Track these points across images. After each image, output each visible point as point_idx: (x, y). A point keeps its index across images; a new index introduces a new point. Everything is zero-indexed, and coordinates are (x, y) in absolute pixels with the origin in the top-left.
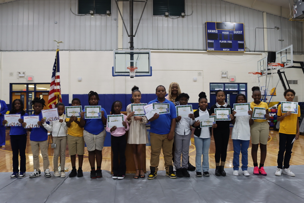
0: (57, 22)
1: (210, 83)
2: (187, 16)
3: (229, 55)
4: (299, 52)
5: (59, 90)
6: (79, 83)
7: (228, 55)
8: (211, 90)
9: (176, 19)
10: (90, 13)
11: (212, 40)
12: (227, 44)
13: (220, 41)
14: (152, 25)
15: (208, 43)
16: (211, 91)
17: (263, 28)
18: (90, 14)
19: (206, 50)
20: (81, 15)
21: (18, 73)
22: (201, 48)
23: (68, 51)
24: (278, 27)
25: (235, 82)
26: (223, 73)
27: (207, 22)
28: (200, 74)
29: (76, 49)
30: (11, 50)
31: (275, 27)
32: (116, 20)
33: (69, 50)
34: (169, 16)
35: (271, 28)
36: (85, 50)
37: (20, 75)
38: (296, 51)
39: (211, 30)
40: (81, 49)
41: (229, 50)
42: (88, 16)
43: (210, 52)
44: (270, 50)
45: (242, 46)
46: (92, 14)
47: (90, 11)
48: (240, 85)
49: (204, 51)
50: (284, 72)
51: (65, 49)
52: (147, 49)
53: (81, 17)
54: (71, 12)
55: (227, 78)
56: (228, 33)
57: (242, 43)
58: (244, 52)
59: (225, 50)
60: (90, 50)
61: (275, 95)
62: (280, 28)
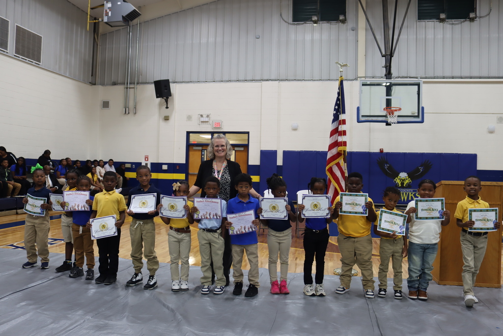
2: (480, 17)
5: (345, 144)
6: (294, 132)
9: (458, 24)
10: (313, 19)
14: (415, 37)
18: (312, 21)
20: (297, 24)
21: (200, 116)
23: (277, 82)
28: (501, 120)
29: (289, 78)
30: (189, 81)
32: (355, 29)
33: (279, 80)
34: (447, 20)
36: (304, 80)
37: (202, 119)
40: (297, 78)
42: (308, 24)
46: (315, 22)
47: (313, 16)
51: (272, 78)
52: (407, 77)
53: (298, 26)
54: (281, 19)
60: (312, 80)
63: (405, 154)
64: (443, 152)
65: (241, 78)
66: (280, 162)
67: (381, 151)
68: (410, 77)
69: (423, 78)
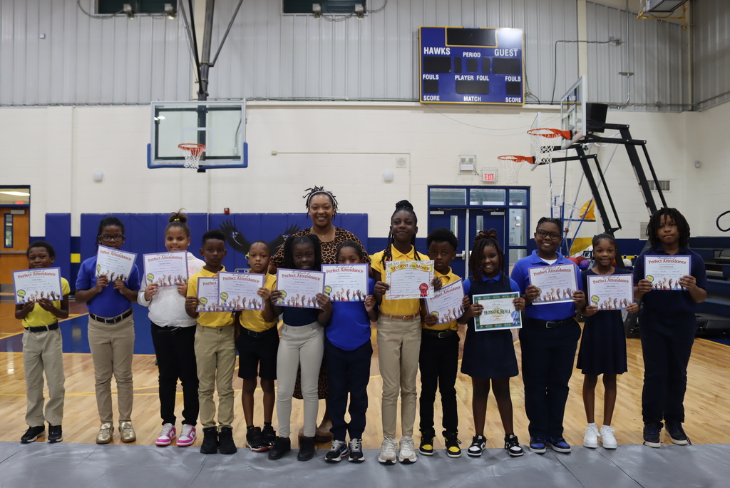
0: (45, 35)
1: (430, 187)
2: (372, 11)
3: (482, 113)
4: (674, 105)
6: (98, 185)
7: (478, 112)
8: (431, 203)
9: (341, 20)
10: (125, 10)
11: (435, 73)
12: (476, 82)
13: (457, 77)
15: (425, 81)
16: (431, 208)
17: (578, 41)
18: (123, 12)
19: (419, 101)
20: (103, 17)
22: (407, 94)
23: (70, 108)
24: (619, 38)
25: (498, 184)
26: (463, 161)
27: (422, 28)
28: (401, 163)
29: (90, 101)
31: (611, 40)
33: (75, 104)
34: (324, 14)
35: (600, 42)
36: (113, 104)
38: (669, 103)
39: (431, 48)
41: (480, 99)
42: (120, 18)
43: (427, 106)
44: (595, 100)
45: (515, 89)
46: (131, 14)
47: (125, 5)
48: (511, 191)
49: (413, 104)
50: (594, 157)
51: (66, 101)
52: (265, 99)
53: (105, 21)
54: (79, 9)
55: (474, 173)
56: (478, 55)
57: (518, 82)
58: (522, 106)
59: (470, 99)
60: (125, 104)
61: (593, 219)
62: (623, 41)
63: (261, 216)
65: (16, 102)
66: (76, 231)
67: (227, 212)
68: (271, 100)
69: (290, 100)
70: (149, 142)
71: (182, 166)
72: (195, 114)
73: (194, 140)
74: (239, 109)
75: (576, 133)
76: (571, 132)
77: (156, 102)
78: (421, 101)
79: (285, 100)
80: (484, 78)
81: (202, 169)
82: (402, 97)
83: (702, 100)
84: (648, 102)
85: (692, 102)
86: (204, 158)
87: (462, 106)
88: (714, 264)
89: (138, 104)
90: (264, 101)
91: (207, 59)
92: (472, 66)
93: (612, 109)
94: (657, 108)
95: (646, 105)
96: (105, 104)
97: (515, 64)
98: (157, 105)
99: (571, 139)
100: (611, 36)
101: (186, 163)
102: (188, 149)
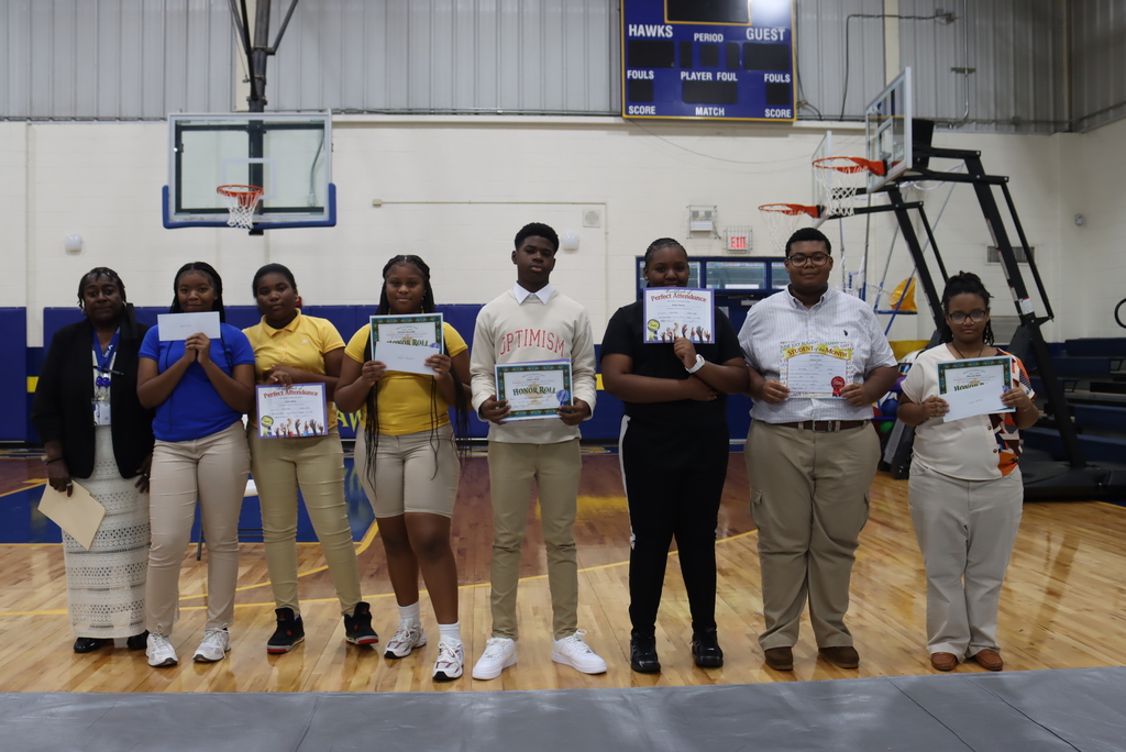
3: (725, 135)
4: (1041, 122)
6: (72, 258)
7: (719, 134)
11: (647, 68)
12: (715, 83)
13: (684, 74)
15: (631, 83)
17: (883, 16)
19: (621, 115)
22: (600, 103)
23: (23, 124)
24: (951, 10)
25: (752, 254)
26: (695, 215)
28: (592, 219)
29: (57, 114)
31: (938, 14)
33: (29, 118)
35: (920, 18)
36: (97, 119)
38: (1032, 118)
39: (641, 27)
40: (80, 114)
41: (722, 111)
43: (636, 124)
45: (782, 96)
48: (774, 265)
49: (611, 120)
50: (919, 206)
51: (14, 112)
52: (360, 112)
55: (713, 235)
56: (718, 38)
57: (785, 84)
58: (792, 123)
59: (706, 112)
60: (119, 119)
61: (913, 310)
62: (957, 15)
64: (454, 302)
66: (35, 337)
68: (370, 112)
69: (403, 114)
70: (166, 183)
71: (224, 225)
72: (244, 136)
73: (242, 178)
74: (320, 126)
75: (894, 164)
76: (885, 162)
77: (174, 115)
78: (624, 115)
79: (395, 114)
80: (730, 77)
81: (257, 230)
82: (592, 108)
83: (1086, 114)
84: (999, 117)
85: (1070, 117)
86: (261, 210)
87: (693, 124)
88: (1110, 381)
89: (141, 119)
90: (359, 114)
91: (263, 41)
92: (709, 57)
93: (940, 129)
94: (1013, 127)
95: (996, 121)
96: (84, 119)
97: (779, 54)
98: (178, 118)
99: (885, 174)
100: (937, 7)
101: (231, 218)
102: (234, 194)
